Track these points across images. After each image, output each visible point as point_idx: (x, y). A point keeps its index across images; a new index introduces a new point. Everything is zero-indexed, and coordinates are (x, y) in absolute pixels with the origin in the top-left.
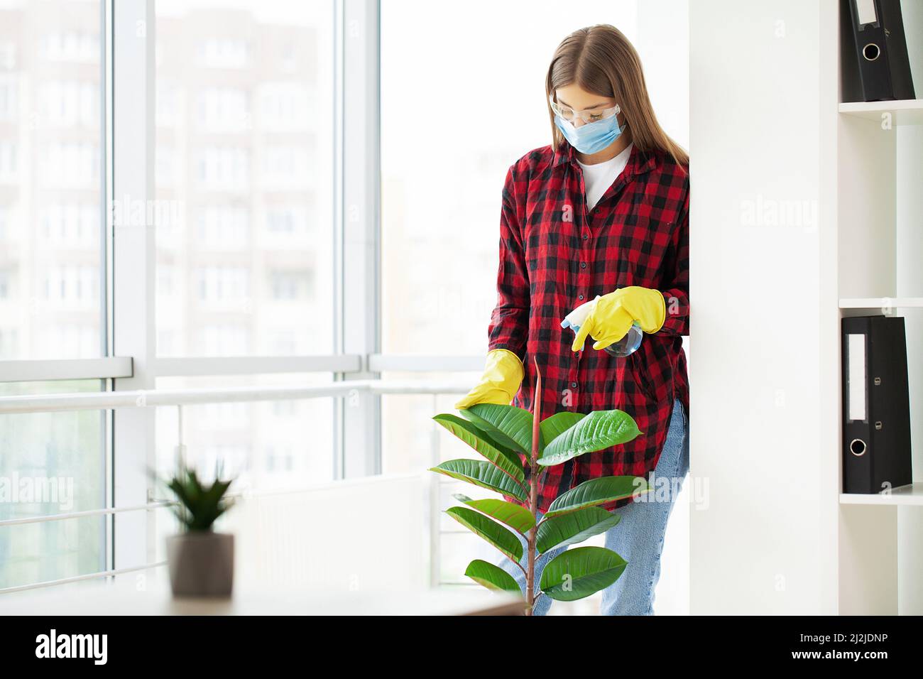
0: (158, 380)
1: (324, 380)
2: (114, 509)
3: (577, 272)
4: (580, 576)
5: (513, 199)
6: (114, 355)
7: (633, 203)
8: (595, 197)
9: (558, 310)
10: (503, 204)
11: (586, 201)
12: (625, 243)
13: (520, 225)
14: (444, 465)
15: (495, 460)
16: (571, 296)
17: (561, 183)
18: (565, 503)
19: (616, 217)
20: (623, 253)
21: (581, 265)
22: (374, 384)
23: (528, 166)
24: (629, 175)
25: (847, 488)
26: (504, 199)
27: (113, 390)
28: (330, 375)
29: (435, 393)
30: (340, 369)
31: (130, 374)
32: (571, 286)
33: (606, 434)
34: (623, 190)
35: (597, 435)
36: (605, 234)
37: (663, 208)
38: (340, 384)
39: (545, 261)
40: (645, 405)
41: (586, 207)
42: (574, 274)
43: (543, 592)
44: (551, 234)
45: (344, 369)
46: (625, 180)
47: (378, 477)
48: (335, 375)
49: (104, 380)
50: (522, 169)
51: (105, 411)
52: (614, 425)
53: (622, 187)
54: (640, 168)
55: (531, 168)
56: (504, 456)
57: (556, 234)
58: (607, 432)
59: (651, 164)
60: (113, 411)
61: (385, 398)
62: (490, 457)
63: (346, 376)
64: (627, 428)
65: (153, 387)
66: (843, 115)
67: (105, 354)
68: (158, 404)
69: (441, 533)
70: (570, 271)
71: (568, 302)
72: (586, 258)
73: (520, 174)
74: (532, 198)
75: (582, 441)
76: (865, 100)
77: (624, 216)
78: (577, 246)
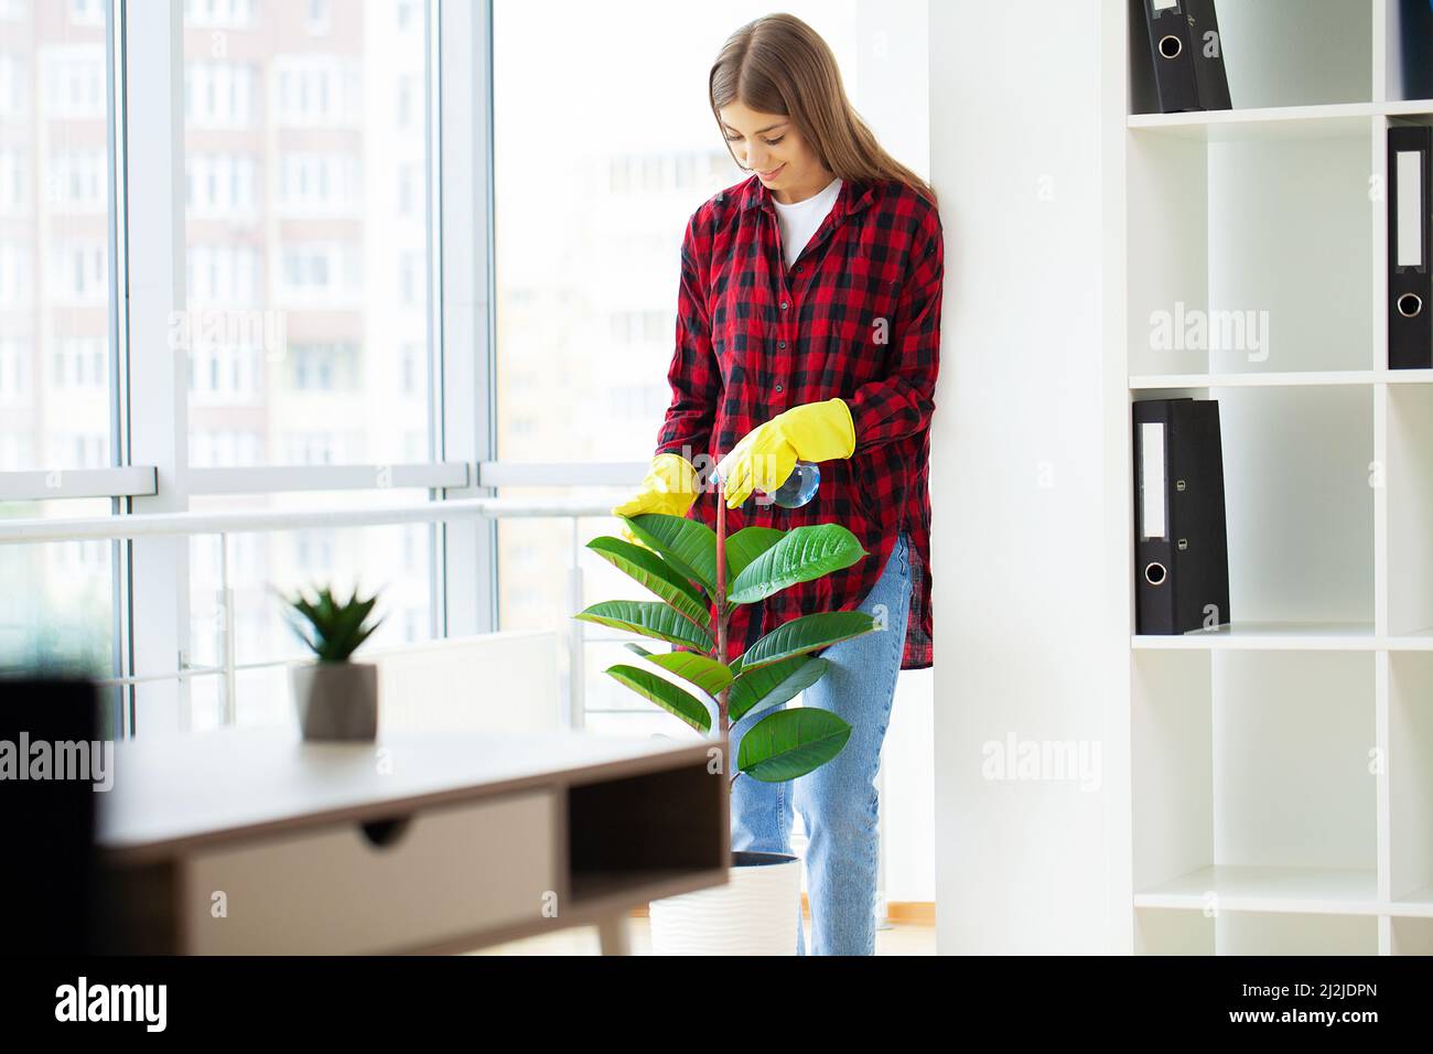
0: (193, 499)
1: (418, 498)
2: (133, 678)
3: (775, 354)
4: (789, 748)
5: (695, 262)
6: (129, 463)
7: (846, 256)
8: (795, 249)
9: (747, 405)
10: (683, 269)
11: (783, 258)
12: (836, 313)
13: (704, 295)
14: (592, 609)
15: (670, 599)
16: (766, 386)
17: (753, 234)
18: (764, 652)
19: (824, 277)
20: (834, 327)
21: (779, 344)
22: (490, 503)
23: (711, 215)
24: (839, 216)
25: (1141, 628)
26: (684, 261)
27: (130, 511)
28: (426, 493)
29: (576, 515)
30: (439, 485)
31: (154, 491)
32: (766, 373)
33: (819, 556)
34: (831, 236)
35: (807, 559)
36: (810, 302)
37: (884, 261)
38: (440, 503)
39: (734, 341)
40: (864, 530)
41: (785, 266)
42: (770, 357)
43: (743, 773)
44: (739, 304)
45: (445, 485)
46: (833, 222)
47: (496, 635)
48: (433, 491)
49: (116, 499)
50: (703, 220)
51: (119, 542)
52: (829, 545)
53: (828, 234)
54: (852, 208)
55: (716, 217)
56: (685, 595)
57: (746, 303)
58: (820, 553)
59: (868, 197)
60: (130, 542)
61: (503, 523)
62: (664, 595)
63: (448, 493)
64: (849, 547)
65: (185, 509)
66: (1133, 131)
67: (116, 463)
68: (195, 531)
69: (585, 711)
70: (765, 353)
71: (761, 397)
72: (786, 334)
73: (701, 227)
74: (717, 259)
75: (786, 569)
76: (1162, 110)
77: (834, 276)
78: (774, 319)
